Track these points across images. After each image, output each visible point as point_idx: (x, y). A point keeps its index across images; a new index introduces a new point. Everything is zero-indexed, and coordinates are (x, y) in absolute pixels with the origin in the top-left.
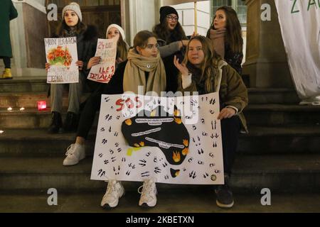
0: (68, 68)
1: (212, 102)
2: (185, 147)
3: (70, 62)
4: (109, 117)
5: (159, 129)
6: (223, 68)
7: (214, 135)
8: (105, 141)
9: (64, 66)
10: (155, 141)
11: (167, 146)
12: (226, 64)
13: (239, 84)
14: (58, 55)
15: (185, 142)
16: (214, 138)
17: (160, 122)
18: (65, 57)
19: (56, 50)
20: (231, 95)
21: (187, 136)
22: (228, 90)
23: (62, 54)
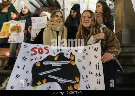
0: (19, 35)
1: (96, 49)
2: (77, 83)
3: (20, 31)
4: (24, 59)
5: (59, 69)
6: (103, 29)
7: (98, 74)
8: (18, 76)
9: (17, 34)
10: (55, 78)
11: (64, 81)
12: (105, 26)
13: (114, 39)
14: (15, 28)
15: (77, 79)
16: (98, 76)
17: (60, 63)
18: (18, 29)
19: (15, 26)
20: (109, 45)
21: (78, 74)
22: (106, 42)
23: (17, 28)
